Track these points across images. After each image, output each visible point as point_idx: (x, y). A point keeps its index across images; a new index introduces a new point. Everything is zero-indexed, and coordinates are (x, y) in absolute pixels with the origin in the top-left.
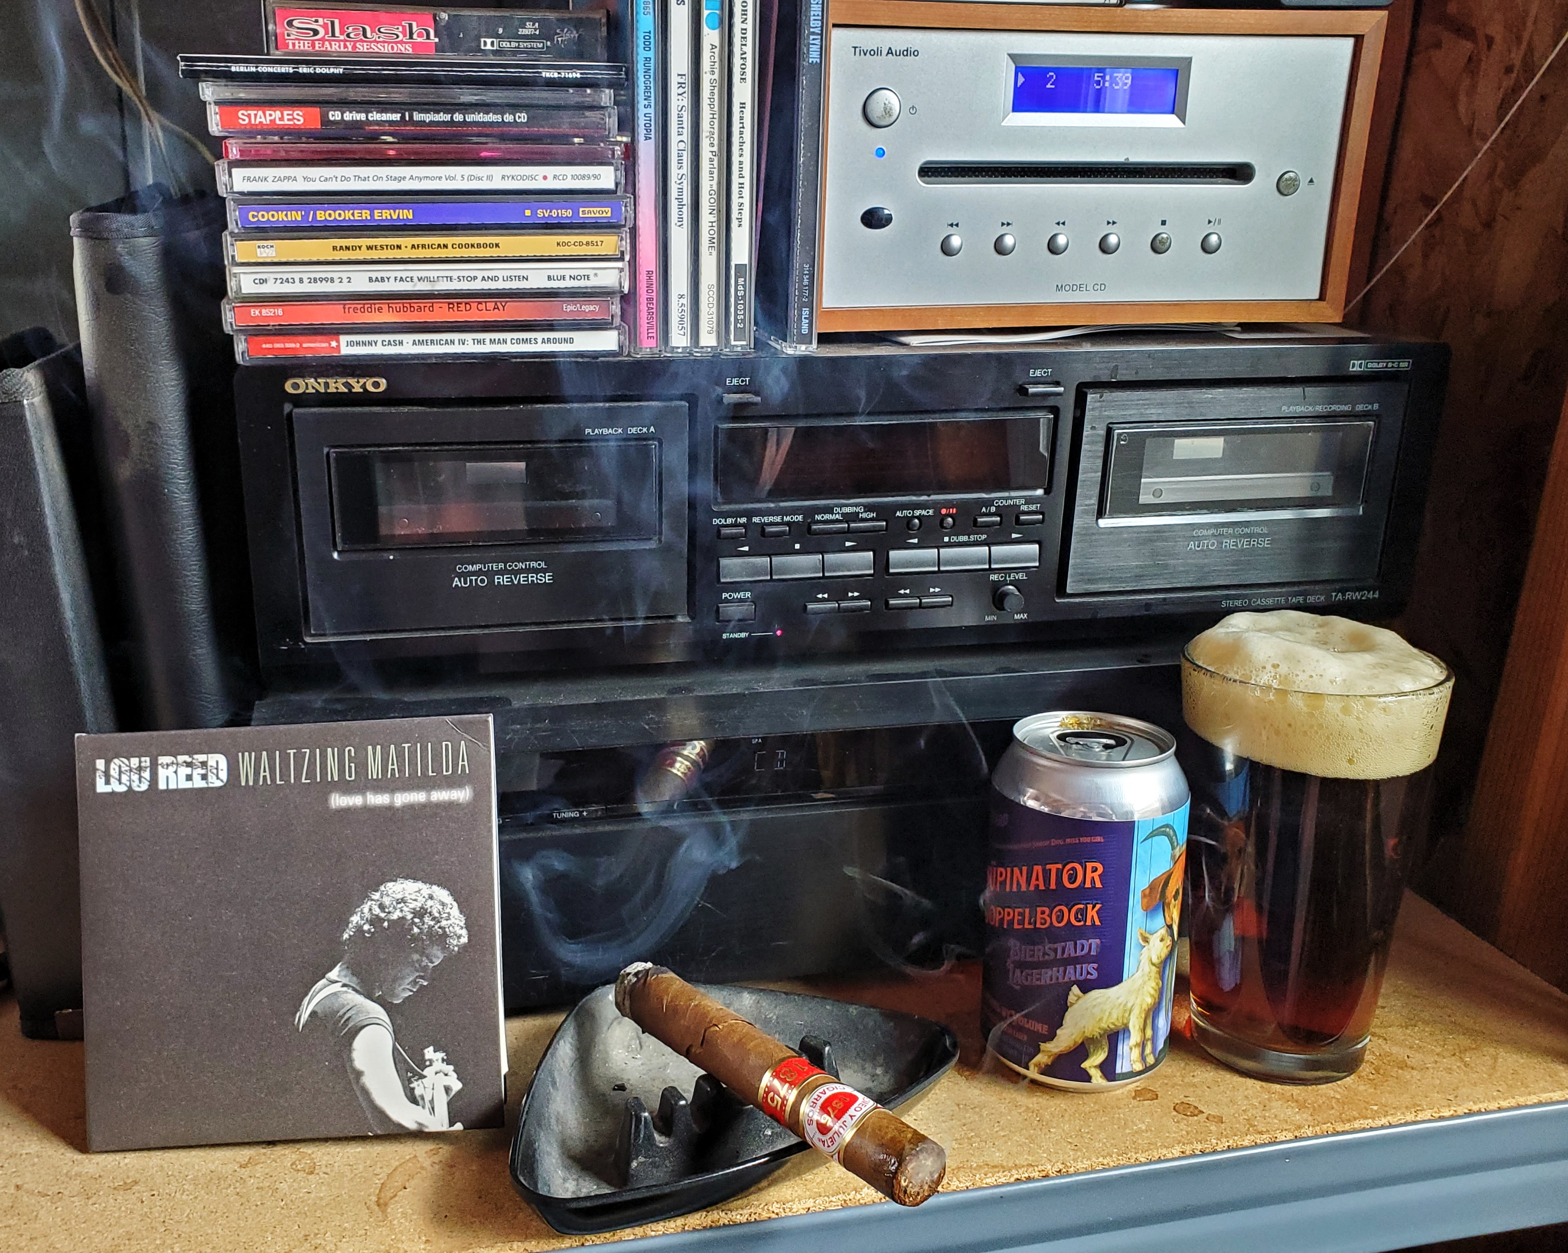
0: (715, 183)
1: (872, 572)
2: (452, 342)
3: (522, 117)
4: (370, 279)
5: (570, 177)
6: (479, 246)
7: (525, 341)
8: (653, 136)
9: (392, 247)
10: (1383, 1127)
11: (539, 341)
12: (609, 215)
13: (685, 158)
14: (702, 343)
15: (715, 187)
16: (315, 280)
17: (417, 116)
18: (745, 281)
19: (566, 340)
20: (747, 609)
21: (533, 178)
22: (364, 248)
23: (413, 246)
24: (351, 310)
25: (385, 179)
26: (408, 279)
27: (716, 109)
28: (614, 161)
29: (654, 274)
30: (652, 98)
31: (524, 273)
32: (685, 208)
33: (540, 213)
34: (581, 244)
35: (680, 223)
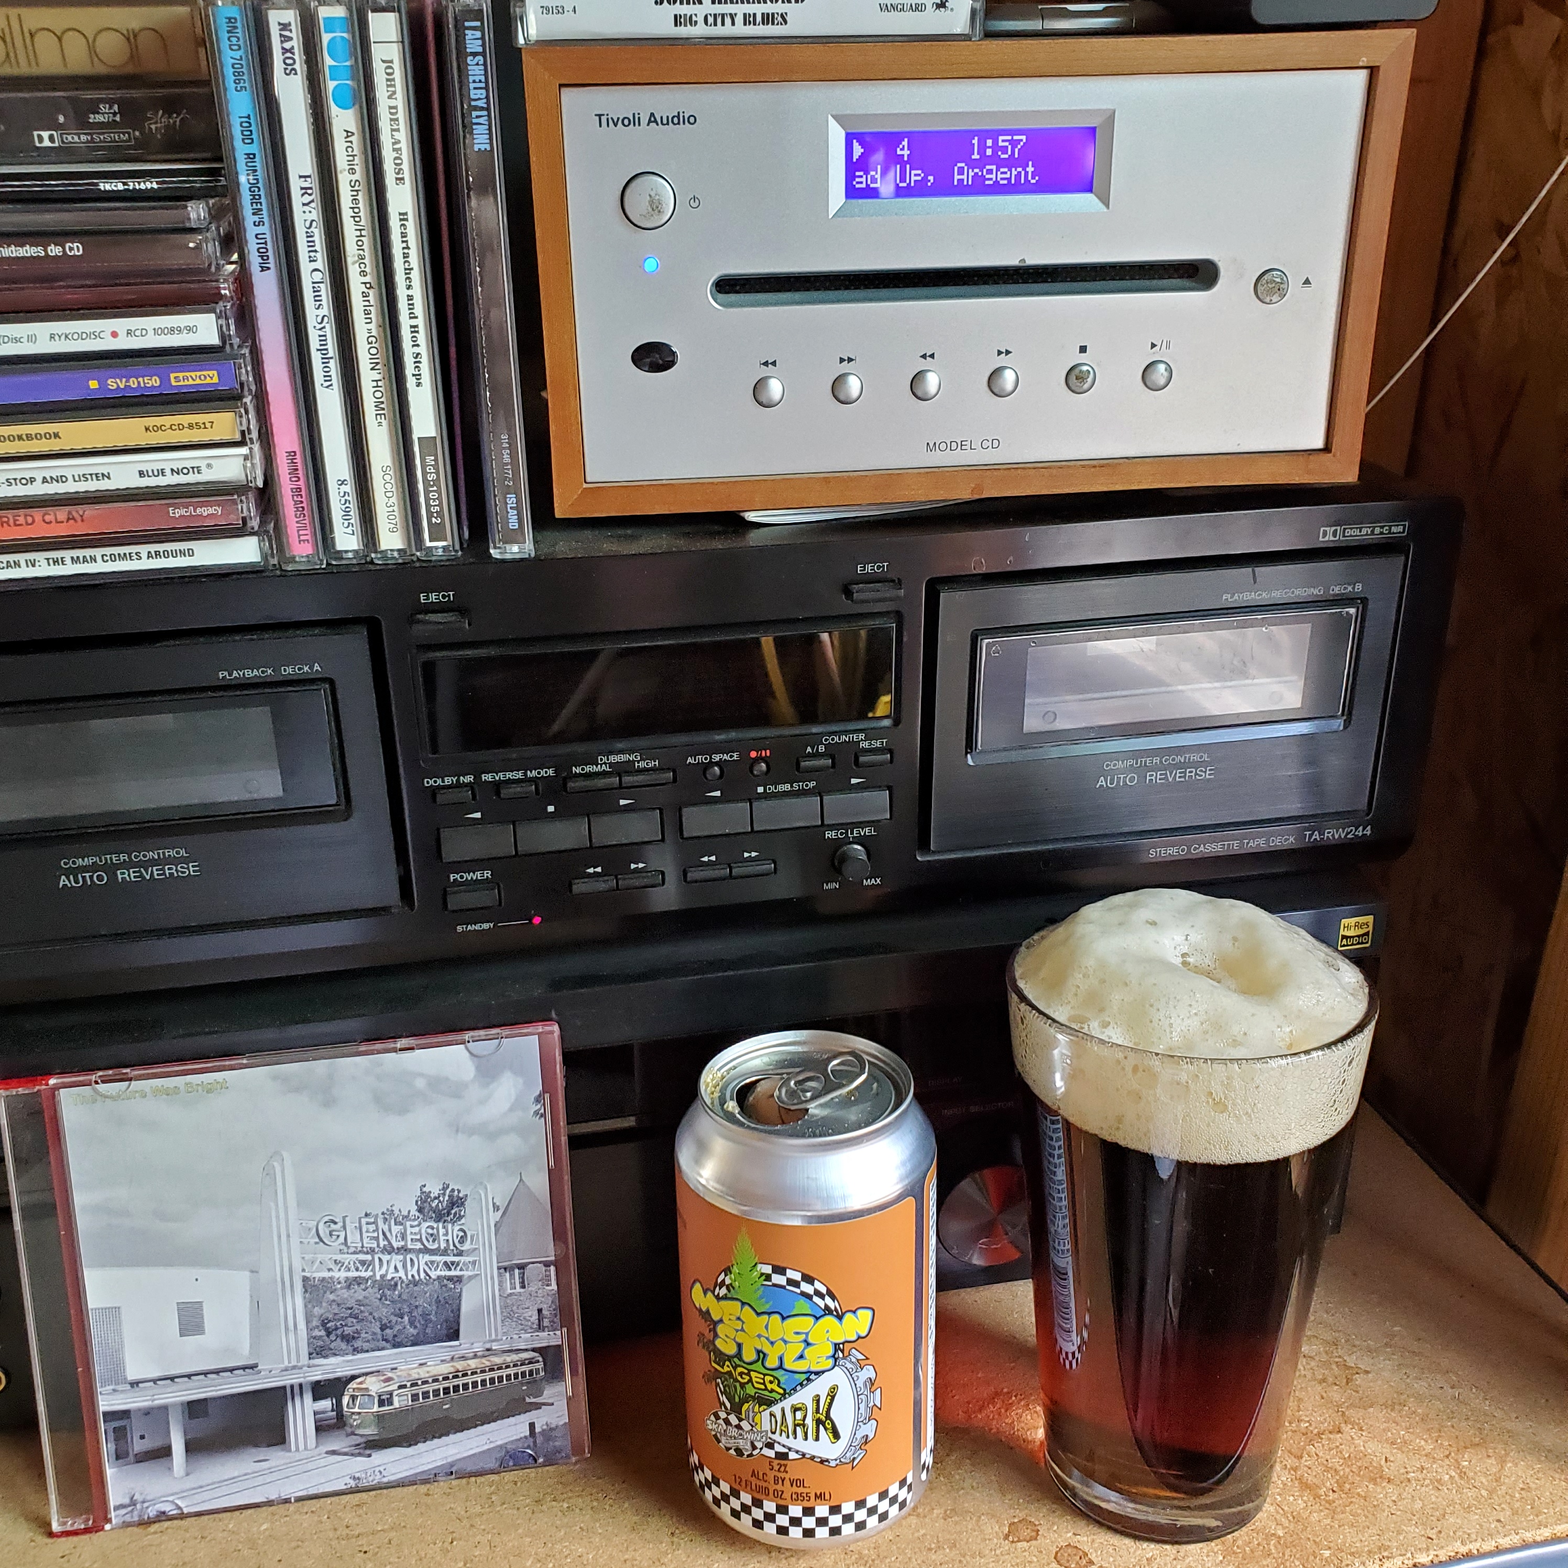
0: (373, 326)
2: (17, 564)
3: (75, 249)
5: (151, 331)
6: (29, 436)
7: (123, 557)
8: (272, 263)
11: (144, 555)
12: (216, 380)
14: (382, 545)
15: (375, 332)
18: (436, 460)
19: (182, 553)
20: (487, 895)
21: (96, 335)
27: (363, 222)
28: (217, 305)
29: (298, 456)
30: (265, 212)
31: (103, 470)
32: (332, 362)
34: (181, 426)
35: (329, 383)
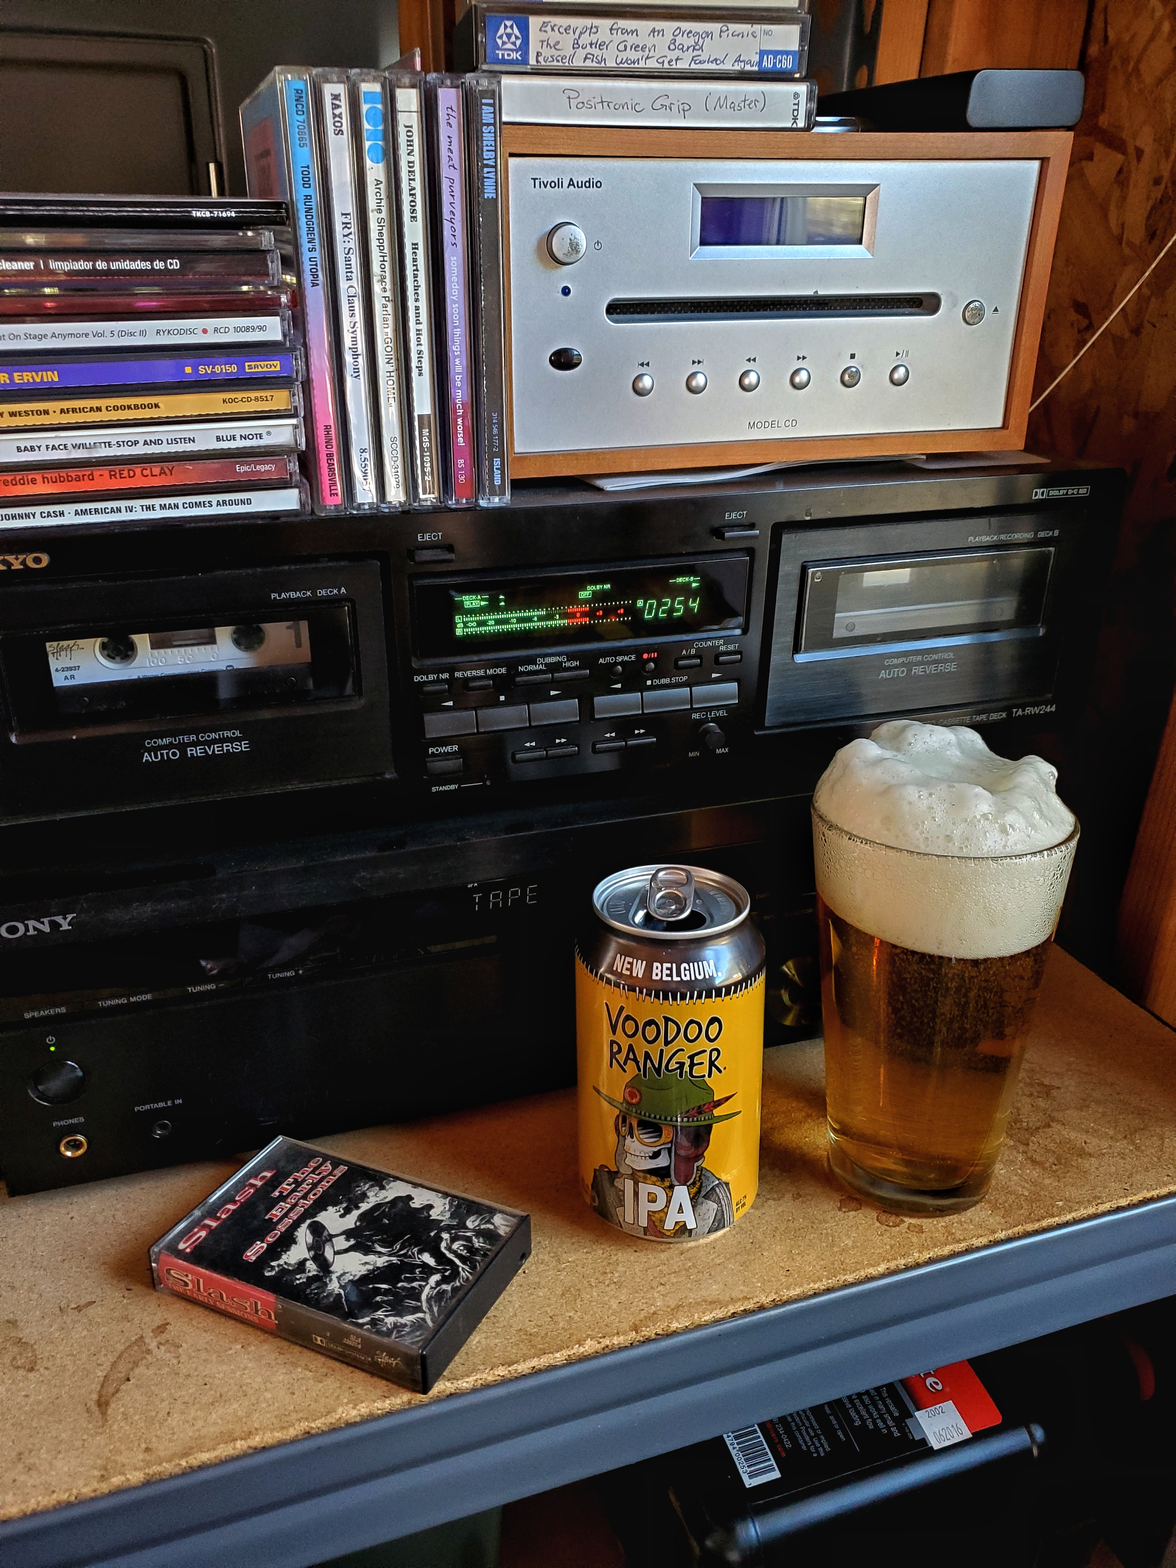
0: (390, 330)
1: (577, 719)
2: (119, 510)
3: (174, 264)
4: (19, 449)
5: (232, 329)
6: (136, 407)
7: (198, 505)
8: (320, 281)
9: (39, 413)
11: (214, 503)
12: (278, 368)
13: (356, 304)
14: (390, 498)
15: (391, 335)
17: (54, 265)
18: (430, 432)
19: (243, 502)
20: (454, 763)
21: (191, 331)
22: (6, 415)
23: (62, 411)
25: (22, 337)
26: (62, 447)
27: (386, 250)
28: (280, 311)
29: (333, 429)
30: (317, 241)
31: (190, 435)
33: (202, 370)
34: (249, 400)
35: (356, 374)
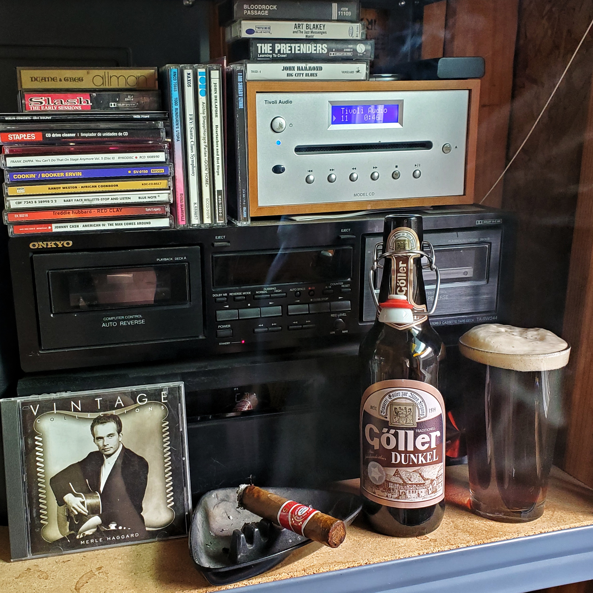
0: (207, 158)
1: (281, 314)
2: (100, 225)
3: (126, 134)
4: (65, 201)
5: (146, 157)
6: (109, 186)
7: (130, 224)
8: (180, 139)
9: (73, 187)
10: (504, 540)
11: (136, 223)
12: (163, 172)
13: (194, 148)
14: (205, 222)
15: (207, 159)
16: (41, 202)
17: (82, 135)
18: (222, 197)
19: (147, 223)
20: (229, 333)
21: (131, 158)
22: (61, 188)
23: (82, 187)
24: (57, 214)
25: (70, 160)
26: (80, 200)
27: (206, 128)
28: (165, 150)
29: (183, 195)
30: (179, 124)
31: (129, 196)
32: (195, 168)
33: (135, 172)
34: (152, 184)
35: (193, 174)
